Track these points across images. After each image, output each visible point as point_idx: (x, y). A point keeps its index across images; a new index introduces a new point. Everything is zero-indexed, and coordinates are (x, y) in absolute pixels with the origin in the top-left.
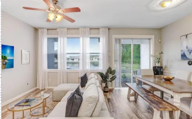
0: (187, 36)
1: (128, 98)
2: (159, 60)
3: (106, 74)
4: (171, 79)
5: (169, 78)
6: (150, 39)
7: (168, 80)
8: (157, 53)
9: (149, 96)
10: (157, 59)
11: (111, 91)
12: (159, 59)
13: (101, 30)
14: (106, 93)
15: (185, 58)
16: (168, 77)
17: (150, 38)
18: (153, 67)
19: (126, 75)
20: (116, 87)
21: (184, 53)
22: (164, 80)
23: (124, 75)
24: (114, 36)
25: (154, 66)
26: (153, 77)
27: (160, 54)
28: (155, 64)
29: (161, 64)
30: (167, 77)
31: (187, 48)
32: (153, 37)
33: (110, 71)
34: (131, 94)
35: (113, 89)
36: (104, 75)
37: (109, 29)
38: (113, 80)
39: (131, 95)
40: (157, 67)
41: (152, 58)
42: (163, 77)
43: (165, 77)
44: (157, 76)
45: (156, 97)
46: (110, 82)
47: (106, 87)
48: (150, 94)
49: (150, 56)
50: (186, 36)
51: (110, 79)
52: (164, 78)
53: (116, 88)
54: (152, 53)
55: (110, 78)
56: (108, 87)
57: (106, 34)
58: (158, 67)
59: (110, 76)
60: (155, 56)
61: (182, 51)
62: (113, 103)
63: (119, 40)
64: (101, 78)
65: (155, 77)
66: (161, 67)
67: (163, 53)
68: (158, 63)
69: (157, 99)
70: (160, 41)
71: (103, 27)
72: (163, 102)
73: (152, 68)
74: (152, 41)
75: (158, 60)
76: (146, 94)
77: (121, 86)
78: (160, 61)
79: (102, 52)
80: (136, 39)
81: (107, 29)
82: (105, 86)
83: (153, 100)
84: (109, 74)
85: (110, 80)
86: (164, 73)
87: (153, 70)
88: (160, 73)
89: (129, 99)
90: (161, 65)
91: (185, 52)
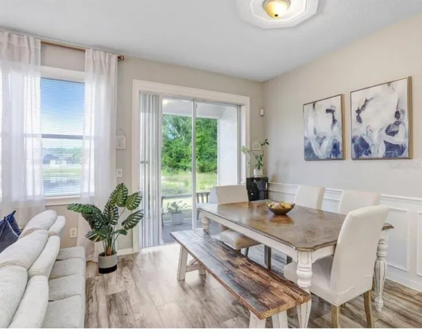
0: (316, 105)
1: (179, 280)
2: (260, 160)
3: (109, 207)
4: (289, 210)
5: (283, 207)
6: (240, 106)
7: (282, 213)
8: (256, 143)
9: (237, 267)
10: (257, 157)
11: (127, 262)
12: (261, 158)
13: (89, 55)
14: (105, 275)
15: (312, 155)
16: (282, 204)
17: (239, 102)
18: (248, 179)
19: (180, 205)
20: (145, 247)
21: (310, 144)
22: (272, 214)
23: (174, 205)
24: (139, 85)
25: (249, 177)
26: (247, 206)
27: (262, 145)
28: (252, 172)
29: (265, 171)
30: (278, 204)
31: (315, 132)
32: (246, 100)
33: (123, 197)
34: (188, 263)
35: (134, 255)
36: (100, 211)
37: (119, 58)
38: (131, 227)
39: (187, 267)
40: (256, 179)
41: (244, 156)
42: (269, 205)
43: (275, 205)
44: (256, 203)
45: (255, 269)
46: (121, 236)
47: (109, 252)
48: (239, 261)
49: (240, 150)
50: (312, 104)
51: (123, 224)
52: (273, 207)
53: (144, 251)
54: (244, 144)
55: (121, 220)
56: (113, 253)
57: (109, 74)
58: (258, 179)
59: (124, 213)
60: (251, 151)
61: (306, 139)
62: (125, 311)
63: (156, 98)
64: (87, 223)
65: (251, 207)
66: (265, 180)
67: (267, 143)
68: (259, 168)
69: (257, 274)
70: (262, 114)
71: (97, 48)
72: (272, 283)
73: (244, 182)
74: (245, 111)
75: (257, 163)
76: (229, 262)
77: (161, 241)
78: (261, 163)
79: (93, 134)
80: (204, 101)
81: (114, 58)
82: (102, 250)
83: (246, 280)
84: (120, 209)
85: (122, 227)
86: (271, 194)
87: (247, 189)
88: (262, 194)
89: (181, 281)
90: (264, 174)
91: (311, 142)
